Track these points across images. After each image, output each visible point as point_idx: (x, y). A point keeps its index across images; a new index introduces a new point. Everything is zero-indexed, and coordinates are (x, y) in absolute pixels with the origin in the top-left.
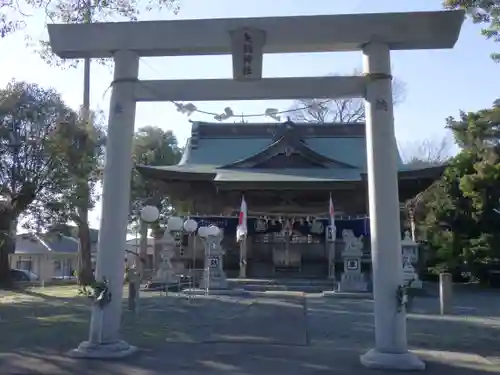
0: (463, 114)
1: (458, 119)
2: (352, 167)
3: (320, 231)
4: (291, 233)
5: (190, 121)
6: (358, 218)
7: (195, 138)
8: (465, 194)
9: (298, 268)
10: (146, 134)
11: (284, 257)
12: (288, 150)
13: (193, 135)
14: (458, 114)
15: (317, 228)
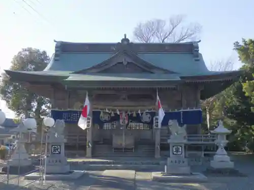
0: (244, 41)
1: (242, 43)
2: (173, 73)
3: (148, 120)
4: (126, 122)
5: (55, 41)
6: (176, 111)
7: (57, 53)
8: (247, 94)
9: (132, 149)
10: (27, 53)
11: (121, 141)
12: (125, 60)
13: (56, 51)
14: (242, 40)
15: (146, 118)
